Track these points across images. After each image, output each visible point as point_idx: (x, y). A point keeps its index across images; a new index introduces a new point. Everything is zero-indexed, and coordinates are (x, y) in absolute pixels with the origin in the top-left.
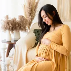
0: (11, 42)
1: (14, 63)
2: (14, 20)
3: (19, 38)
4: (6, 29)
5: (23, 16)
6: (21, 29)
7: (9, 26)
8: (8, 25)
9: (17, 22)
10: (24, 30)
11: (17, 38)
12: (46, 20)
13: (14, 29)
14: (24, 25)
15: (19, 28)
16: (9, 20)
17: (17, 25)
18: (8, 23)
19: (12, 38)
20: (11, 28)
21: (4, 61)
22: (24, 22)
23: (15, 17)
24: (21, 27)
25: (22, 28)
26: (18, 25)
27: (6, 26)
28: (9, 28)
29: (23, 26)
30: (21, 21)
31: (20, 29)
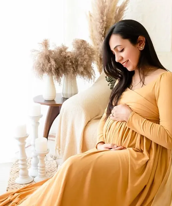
0: (53, 100)
1: (57, 151)
2: (61, 51)
3: (73, 92)
4: (43, 70)
5: (83, 42)
6: (79, 72)
7: (49, 64)
8: (47, 61)
9: (69, 56)
10: (85, 73)
11: (69, 93)
12: (122, 58)
13: (61, 72)
14: (85, 63)
15: (72, 69)
16: (50, 52)
17: (68, 63)
18: (48, 58)
19: (57, 92)
20: (53, 69)
21: (34, 145)
22: (86, 56)
23: (63, 44)
24: (77, 67)
25: (81, 69)
26: (71, 62)
27: (43, 65)
28: (50, 70)
29: (82, 65)
30: (78, 52)
31: (75, 71)
